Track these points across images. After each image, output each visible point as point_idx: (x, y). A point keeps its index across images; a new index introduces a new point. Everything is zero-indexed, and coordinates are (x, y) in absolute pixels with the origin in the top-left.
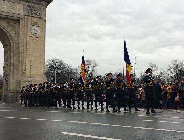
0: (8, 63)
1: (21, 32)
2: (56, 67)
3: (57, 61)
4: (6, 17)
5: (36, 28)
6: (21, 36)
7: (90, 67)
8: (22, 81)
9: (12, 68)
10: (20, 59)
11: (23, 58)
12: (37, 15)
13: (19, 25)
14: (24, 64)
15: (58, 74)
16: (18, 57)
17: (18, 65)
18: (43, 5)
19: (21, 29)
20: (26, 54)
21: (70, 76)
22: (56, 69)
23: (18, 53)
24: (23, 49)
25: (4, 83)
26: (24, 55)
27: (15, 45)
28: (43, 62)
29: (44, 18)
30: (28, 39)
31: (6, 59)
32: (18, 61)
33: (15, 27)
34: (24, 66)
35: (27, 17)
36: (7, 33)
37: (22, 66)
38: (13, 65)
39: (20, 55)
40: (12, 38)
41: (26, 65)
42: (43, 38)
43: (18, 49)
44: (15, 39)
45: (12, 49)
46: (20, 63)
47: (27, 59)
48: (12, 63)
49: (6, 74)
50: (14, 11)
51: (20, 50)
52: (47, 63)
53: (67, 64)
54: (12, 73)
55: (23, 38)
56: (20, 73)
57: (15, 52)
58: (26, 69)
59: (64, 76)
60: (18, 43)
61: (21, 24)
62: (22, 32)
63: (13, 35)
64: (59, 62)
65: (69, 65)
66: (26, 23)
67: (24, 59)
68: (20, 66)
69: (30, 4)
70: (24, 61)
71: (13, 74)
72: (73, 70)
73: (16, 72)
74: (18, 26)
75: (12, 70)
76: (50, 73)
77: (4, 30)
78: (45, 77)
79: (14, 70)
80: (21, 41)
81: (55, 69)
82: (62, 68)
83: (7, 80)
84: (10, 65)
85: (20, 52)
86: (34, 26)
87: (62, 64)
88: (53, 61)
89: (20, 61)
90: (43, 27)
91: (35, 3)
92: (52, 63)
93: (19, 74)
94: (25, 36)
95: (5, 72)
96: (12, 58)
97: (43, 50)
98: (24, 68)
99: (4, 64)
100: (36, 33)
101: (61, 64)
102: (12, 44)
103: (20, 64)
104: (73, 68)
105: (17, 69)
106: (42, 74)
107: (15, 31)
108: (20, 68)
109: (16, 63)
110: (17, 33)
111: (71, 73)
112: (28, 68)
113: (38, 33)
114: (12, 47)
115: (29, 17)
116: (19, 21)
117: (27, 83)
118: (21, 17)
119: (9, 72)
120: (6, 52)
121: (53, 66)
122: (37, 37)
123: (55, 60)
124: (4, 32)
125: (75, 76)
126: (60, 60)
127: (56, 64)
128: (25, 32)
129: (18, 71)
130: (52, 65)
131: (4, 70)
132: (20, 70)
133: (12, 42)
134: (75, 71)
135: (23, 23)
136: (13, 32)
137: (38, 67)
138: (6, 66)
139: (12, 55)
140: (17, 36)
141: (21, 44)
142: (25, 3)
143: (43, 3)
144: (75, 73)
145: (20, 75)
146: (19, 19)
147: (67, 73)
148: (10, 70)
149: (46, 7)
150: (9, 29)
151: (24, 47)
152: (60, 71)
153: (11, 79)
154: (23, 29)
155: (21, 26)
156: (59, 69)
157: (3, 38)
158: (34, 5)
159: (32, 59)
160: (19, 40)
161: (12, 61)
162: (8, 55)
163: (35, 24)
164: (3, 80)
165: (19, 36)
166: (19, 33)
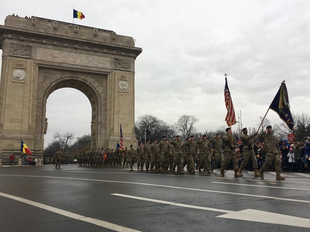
0: (96, 122)
1: (108, 88)
2: (150, 125)
3: (151, 117)
4: (92, 72)
5: (124, 83)
6: (108, 92)
7: (188, 123)
8: (110, 140)
9: (99, 126)
10: (108, 116)
12: (125, 68)
13: (107, 80)
14: (112, 122)
16: (106, 115)
17: (106, 123)
18: (131, 57)
19: (108, 84)
20: (114, 111)
21: (166, 134)
22: (150, 127)
23: (106, 111)
24: (111, 106)
25: (91, 143)
26: (112, 112)
27: (103, 102)
28: (133, 119)
29: (133, 71)
30: (116, 94)
31: (94, 117)
32: (106, 119)
33: (102, 83)
35: (114, 71)
36: (94, 89)
37: (110, 125)
38: (101, 124)
39: (108, 112)
40: (100, 94)
41: (114, 123)
43: (106, 106)
44: (103, 95)
45: (100, 106)
47: (115, 116)
48: (99, 121)
49: (94, 132)
50: (101, 66)
51: (108, 106)
53: (162, 121)
54: (99, 132)
55: (110, 93)
56: (108, 132)
57: (102, 109)
58: (113, 127)
59: (159, 134)
60: (106, 100)
62: (110, 87)
63: (101, 91)
64: (152, 119)
65: (163, 121)
66: (113, 77)
67: (112, 116)
68: (108, 124)
69: (117, 57)
70: (112, 118)
71: (100, 133)
72: (168, 127)
73: (103, 131)
74: (105, 81)
75: (99, 129)
76: (142, 131)
77: (91, 86)
79: (102, 129)
80: (108, 97)
81: (148, 127)
82: (155, 125)
83: (94, 140)
84: (98, 123)
85: (108, 108)
86: (121, 80)
87: (155, 121)
88: (146, 118)
89: (108, 119)
90: (132, 80)
91: (122, 56)
92: (145, 121)
93: (106, 133)
94: (113, 91)
96: (99, 116)
98: (112, 126)
100: (124, 87)
101: (155, 120)
102: (99, 101)
103: (108, 122)
104: (168, 125)
105: (105, 128)
106: (131, 132)
108: (108, 126)
109: (104, 121)
110: (104, 88)
111: (166, 131)
112: (116, 126)
113: (126, 88)
114: (100, 103)
115: (117, 71)
116: (106, 76)
117: (115, 142)
118: (108, 71)
120: (94, 110)
121: (145, 124)
122: (125, 92)
123: (148, 117)
124: (91, 88)
125: (170, 134)
126: (153, 117)
127: (150, 121)
128: (113, 88)
129: (106, 130)
130: (144, 122)
131: (92, 129)
132: (108, 128)
133: (99, 98)
134: (171, 129)
135: (111, 77)
136: (100, 88)
137: (127, 125)
138: (93, 124)
139: (99, 113)
140: (104, 92)
141: (108, 100)
142: (112, 56)
143: (132, 55)
144: (171, 131)
145: (108, 134)
146: (107, 73)
147: (162, 131)
148: (97, 128)
149: (135, 59)
150: (96, 85)
151: (111, 103)
152: (154, 128)
153: (99, 138)
154: (111, 84)
155: (108, 81)
157: (90, 94)
158: (121, 58)
159: (121, 116)
160: (106, 96)
161: (100, 118)
162: (95, 113)
163: (123, 78)
165: (106, 92)
166: (106, 89)
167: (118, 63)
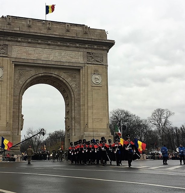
0: (69, 117)
1: (81, 82)
2: (122, 119)
3: (122, 111)
4: (65, 67)
5: (97, 77)
6: (81, 86)
7: (162, 117)
8: (84, 136)
9: (73, 122)
10: (82, 111)
11: (85, 111)
12: (98, 61)
13: (80, 75)
14: (86, 117)
15: (124, 126)
16: (80, 110)
17: (80, 119)
18: (104, 50)
19: (81, 79)
20: (88, 106)
21: (139, 128)
22: (122, 121)
23: (80, 106)
24: (85, 100)
25: (66, 139)
26: (86, 107)
27: (76, 97)
28: (107, 114)
29: (106, 64)
30: (89, 89)
31: (67, 113)
32: (79, 114)
33: (75, 77)
34: (86, 119)
35: (87, 65)
36: (67, 84)
37: (84, 120)
38: (75, 119)
39: (82, 107)
40: (73, 89)
41: (88, 118)
42: (106, 86)
43: (79, 101)
44: (76, 90)
45: (73, 102)
46: (82, 116)
47: (89, 111)
48: (73, 116)
49: (68, 129)
50: (73, 60)
51: (82, 101)
52: (111, 115)
53: (134, 115)
54: (73, 128)
55: (84, 88)
56: (82, 127)
57: (76, 104)
58: (88, 123)
59: (132, 129)
60: (79, 95)
61: (81, 73)
62: (83, 81)
63: (74, 86)
64: (125, 113)
65: (136, 116)
66: (86, 71)
68: (82, 120)
69: (90, 51)
70: (86, 113)
71: (75, 129)
72: (141, 121)
73: (77, 127)
74: (78, 76)
75: (73, 124)
77: (64, 81)
78: (109, 131)
79: (76, 124)
80: (82, 92)
81: (120, 122)
82: (128, 119)
83: (69, 136)
84: (72, 119)
85: (82, 103)
86: (95, 74)
87: (128, 116)
88: (117, 112)
89: (82, 114)
90: (105, 74)
91: (95, 49)
92: (117, 115)
93: (81, 129)
94: (86, 86)
95: (67, 127)
96: (73, 111)
97: (106, 100)
98: (86, 121)
99: (66, 118)
100: (98, 81)
101: (127, 114)
102: (73, 96)
103: (82, 118)
104: (141, 119)
105: (79, 123)
106: (106, 127)
107: (75, 81)
108: (82, 122)
109: (77, 116)
110: (77, 83)
111: (139, 126)
112: (90, 121)
113: (99, 82)
114: (73, 98)
115: (90, 65)
116: (79, 70)
118: (81, 65)
119: (70, 126)
120: (67, 105)
122: (98, 86)
123: (120, 111)
124: (64, 83)
125: (144, 129)
126: (125, 111)
127: (122, 116)
128: (86, 82)
129: (80, 125)
130: (116, 117)
131: (66, 124)
132: (82, 124)
133: (72, 93)
134: (144, 123)
135: (84, 72)
136: (73, 83)
137: (101, 120)
138: (67, 119)
139: (73, 108)
140: (77, 87)
141: (82, 95)
142: (85, 50)
143: (104, 48)
144: (144, 125)
146: (79, 68)
147: (134, 126)
149: (108, 52)
150: (69, 80)
151: (85, 98)
152: (126, 123)
154: (84, 79)
155: (81, 75)
156: (125, 121)
157: (63, 89)
158: (94, 51)
159: (95, 111)
160: (79, 91)
161: (73, 114)
162: (69, 108)
163: (96, 72)
164: (65, 136)
165: (79, 87)
166: (79, 84)
167: (91, 56)
